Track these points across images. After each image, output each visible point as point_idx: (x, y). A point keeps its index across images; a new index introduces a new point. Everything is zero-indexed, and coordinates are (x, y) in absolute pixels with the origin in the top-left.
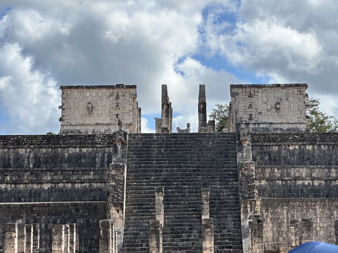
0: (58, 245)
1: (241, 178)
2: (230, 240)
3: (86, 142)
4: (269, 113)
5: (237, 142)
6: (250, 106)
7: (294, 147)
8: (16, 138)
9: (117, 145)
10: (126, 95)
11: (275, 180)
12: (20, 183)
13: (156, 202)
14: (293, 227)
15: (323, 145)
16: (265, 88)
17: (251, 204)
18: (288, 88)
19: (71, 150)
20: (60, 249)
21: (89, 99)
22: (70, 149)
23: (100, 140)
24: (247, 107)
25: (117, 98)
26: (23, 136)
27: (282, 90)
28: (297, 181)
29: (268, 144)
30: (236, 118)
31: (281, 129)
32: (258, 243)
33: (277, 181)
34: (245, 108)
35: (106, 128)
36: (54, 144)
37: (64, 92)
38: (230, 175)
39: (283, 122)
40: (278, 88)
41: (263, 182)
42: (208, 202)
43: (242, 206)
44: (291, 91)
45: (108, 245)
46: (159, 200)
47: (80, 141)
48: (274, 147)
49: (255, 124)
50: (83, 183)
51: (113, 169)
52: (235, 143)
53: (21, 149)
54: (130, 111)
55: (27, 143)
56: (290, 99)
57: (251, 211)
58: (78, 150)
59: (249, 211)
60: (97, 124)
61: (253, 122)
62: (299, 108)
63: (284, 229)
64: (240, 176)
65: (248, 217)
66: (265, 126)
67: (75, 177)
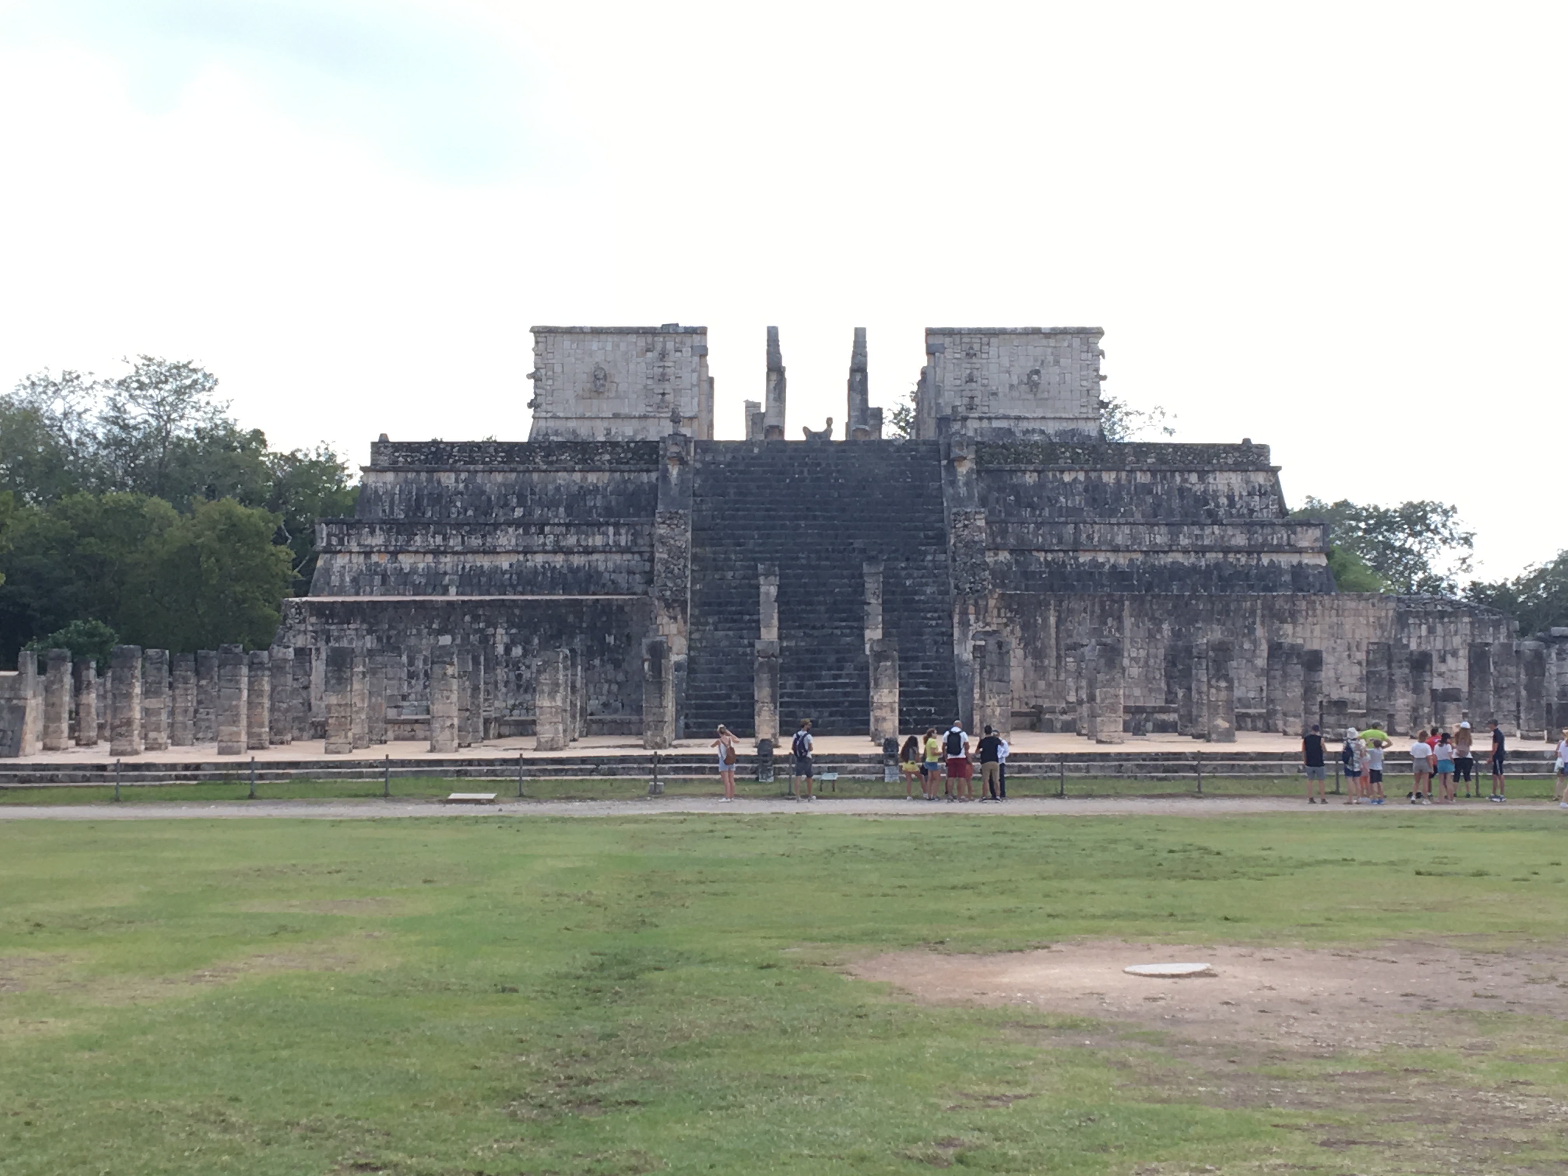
0: (549, 694)
1: (954, 545)
2: (927, 685)
3: (598, 458)
4: (1015, 394)
5: (944, 462)
6: (970, 380)
7: (1073, 475)
8: (433, 449)
9: (669, 467)
10: (684, 350)
11: (1030, 551)
12: (445, 553)
13: (762, 598)
14: (1071, 659)
15: (1141, 470)
16: (1007, 337)
17: (976, 605)
18: (1060, 336)
19: (562, 478)
20: (554, 704)
21: (599, 357)
22: (560, 474)
23: (630, 455)
24: (964, 380)
25: (663, 356)
26: (452, 445)
27: (1044, 342)
28: (1080, 554)
29: (1014, 466)
30: (938, 404)
31: (1042, 432)
32: (999, 694)
33: (1035, 553)
34: (958, 382)
35: (635, 424)
36: (523, 463)
37: (539, 339)
38: (926, 537)
39: (1048, 415)
40: (1036, 337)
41: (1004, 556)
42: (880, 600)
43: (957, 611)
44: (1066, 344)
45: (661, 695)
46: (767, 594)
47: (583, 455)
48: (1027, 476)
49: (981, 419)
50: (591, 553)
51: (664, 523)
52: (940, 466)
53: (447, 474)
54: (692, 385)
55: (460, 460)
56: (1063, 361)
57: (977, 620)
58: (577, 476)
59: (972, 621)
60: (616, 416)
61: (976, 415)
62: (1084, 383)
63: (1050, 662)
64: (952, 541)
65: (971, 634)
66: (1004, 424)
67: (571, 540)
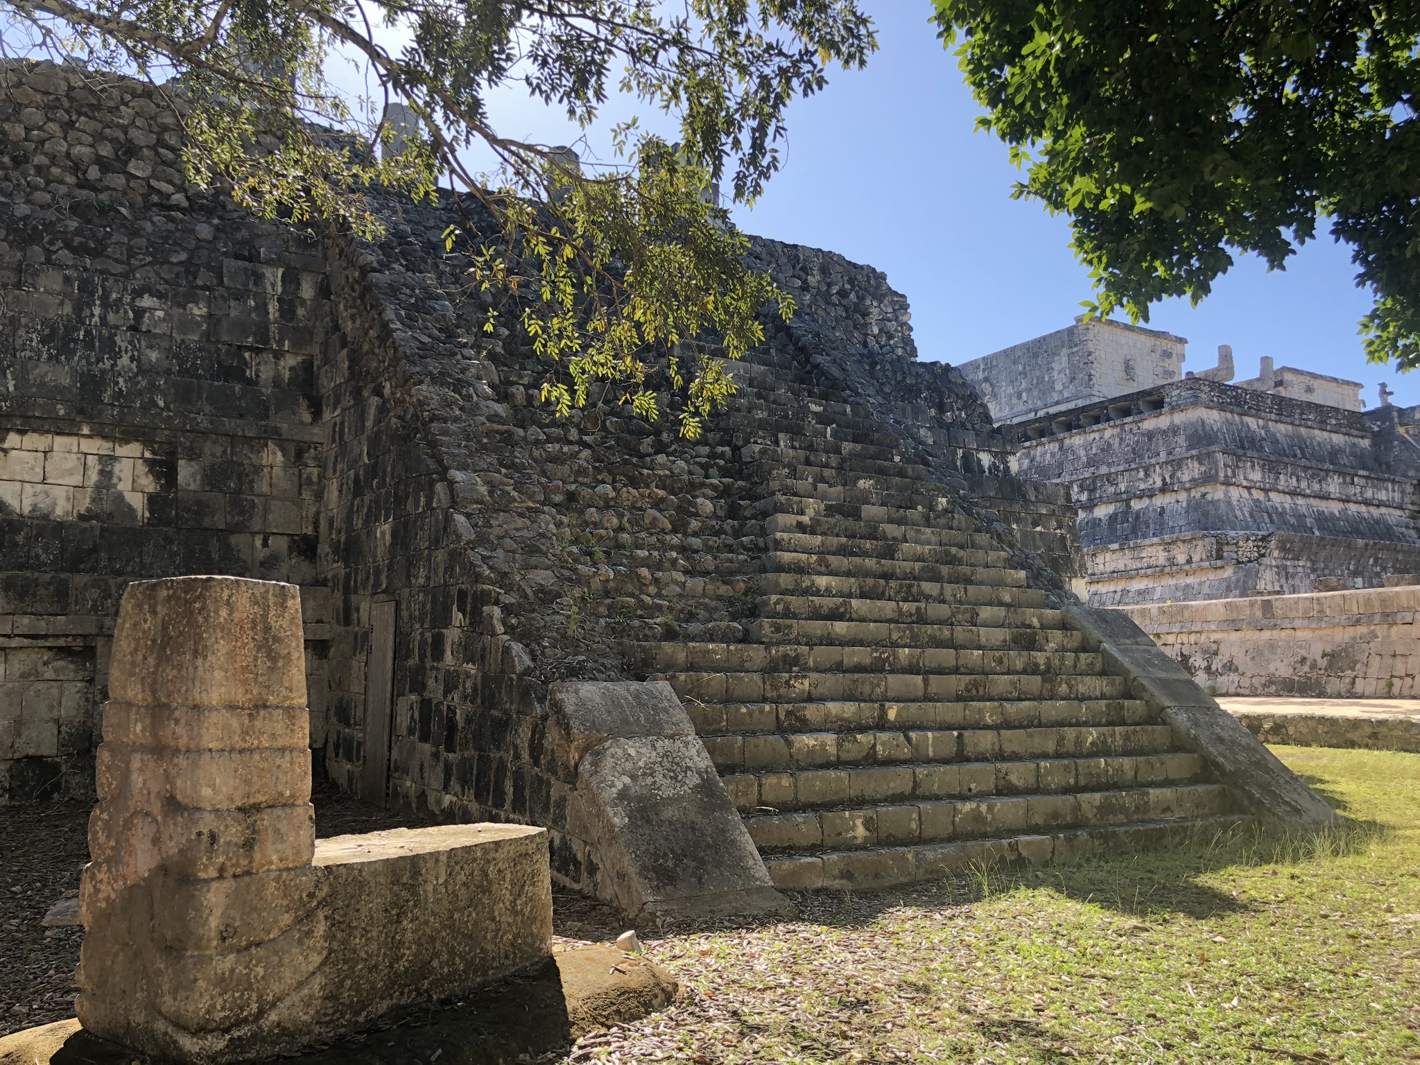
67: (1369, 494)
